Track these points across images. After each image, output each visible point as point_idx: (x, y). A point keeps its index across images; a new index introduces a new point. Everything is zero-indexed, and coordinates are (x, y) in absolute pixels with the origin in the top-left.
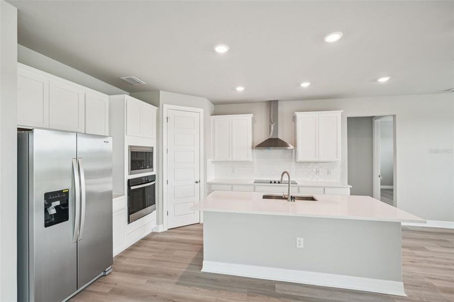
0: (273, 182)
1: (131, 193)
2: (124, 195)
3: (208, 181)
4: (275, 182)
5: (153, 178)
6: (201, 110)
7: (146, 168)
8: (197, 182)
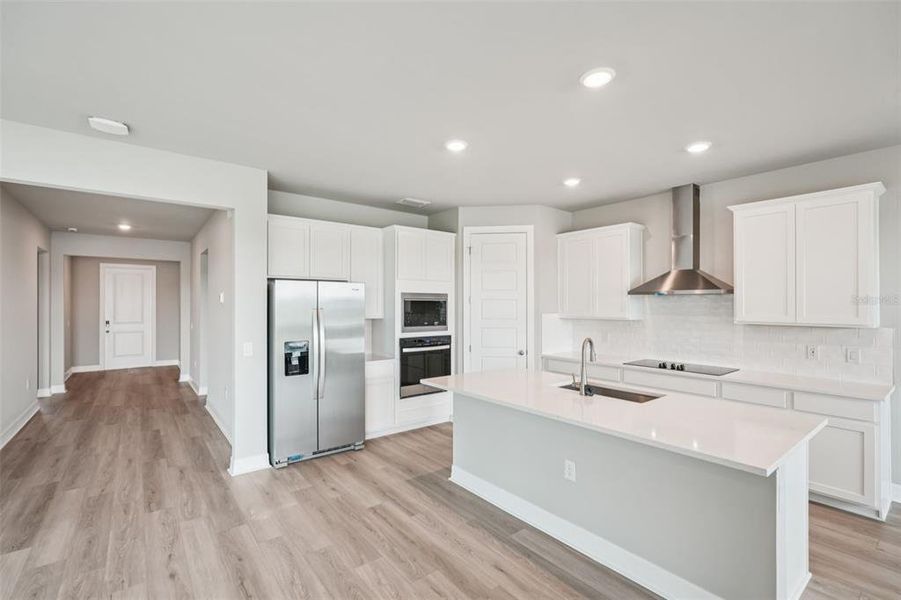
0: (669, 366)
1: (404, 357)
2: (394, 358)
3: (543, 353)
4: (673, 367)
5: (447, 340)
6: (530, 228)
7: (433, 325)
8: (521, 354)
